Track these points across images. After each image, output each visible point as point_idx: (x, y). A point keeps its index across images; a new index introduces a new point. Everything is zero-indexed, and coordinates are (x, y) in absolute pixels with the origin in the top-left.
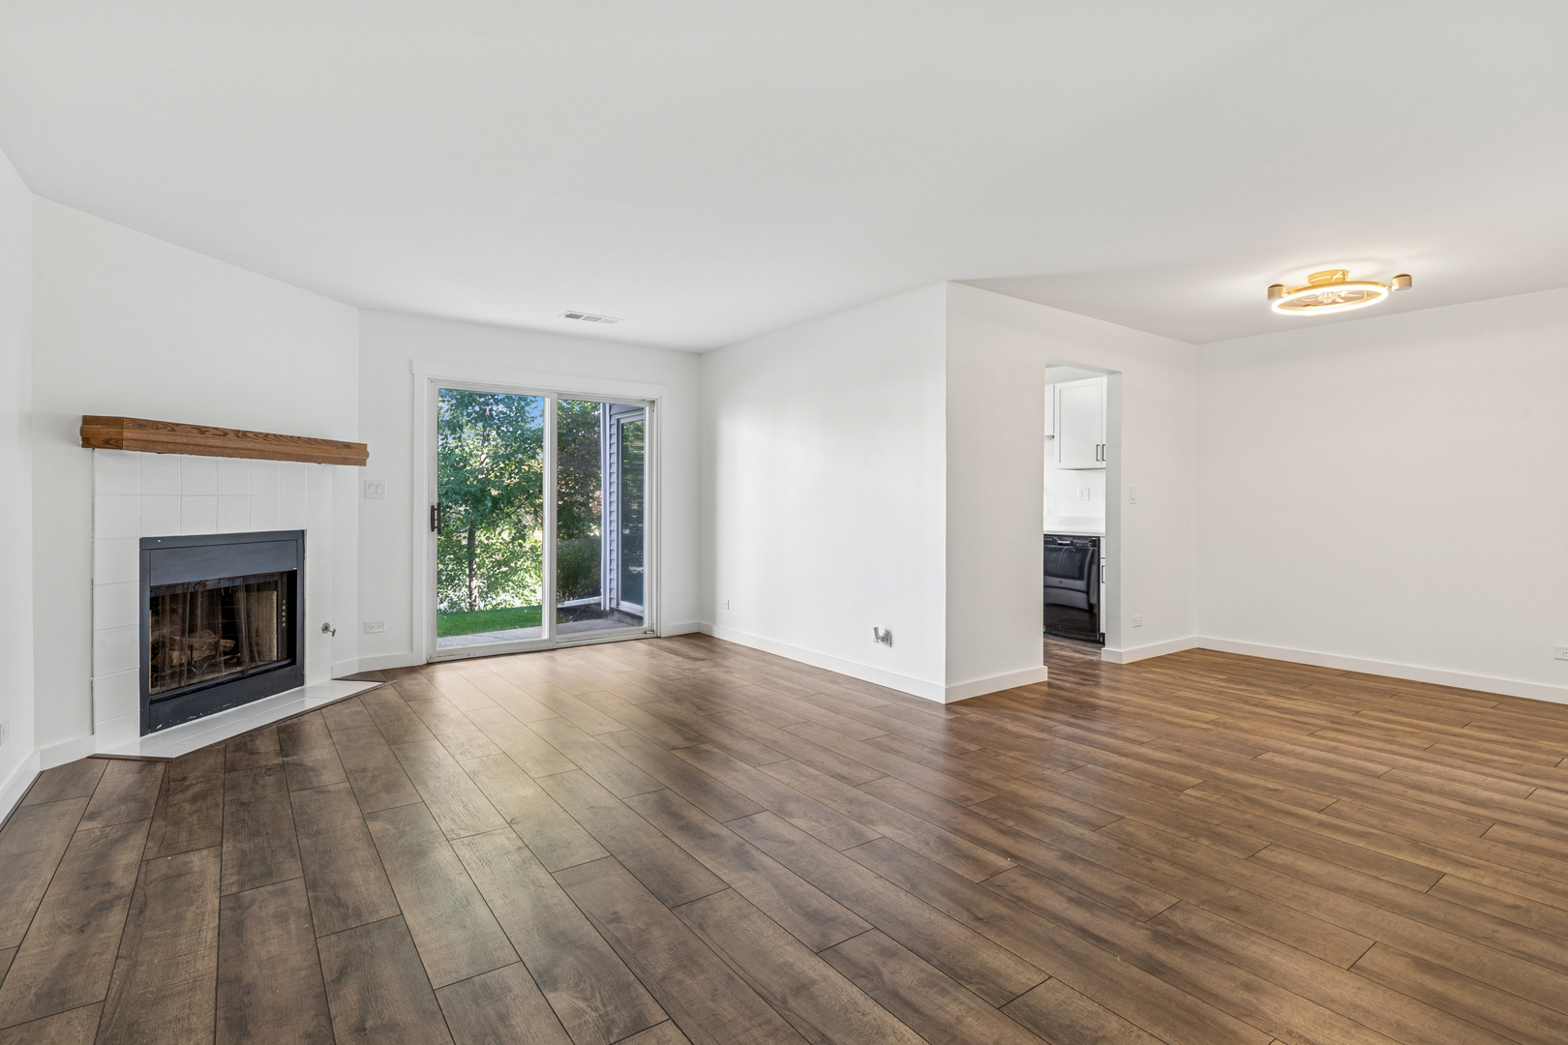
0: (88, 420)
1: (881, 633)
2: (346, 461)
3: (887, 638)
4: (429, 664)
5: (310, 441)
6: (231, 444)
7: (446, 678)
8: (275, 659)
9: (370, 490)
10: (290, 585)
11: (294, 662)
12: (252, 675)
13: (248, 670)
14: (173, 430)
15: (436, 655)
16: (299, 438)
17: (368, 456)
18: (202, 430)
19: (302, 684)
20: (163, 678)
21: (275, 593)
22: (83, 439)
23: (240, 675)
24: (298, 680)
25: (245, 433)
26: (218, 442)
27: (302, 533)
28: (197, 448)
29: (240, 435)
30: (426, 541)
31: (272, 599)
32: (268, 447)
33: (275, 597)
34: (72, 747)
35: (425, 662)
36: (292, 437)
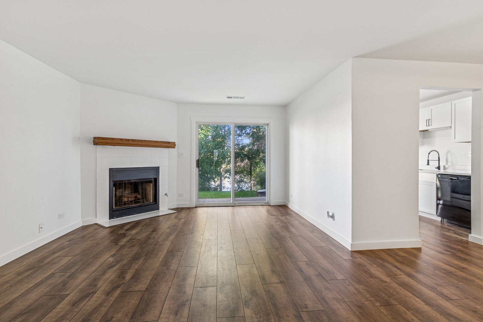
0: (95, 138)
1: (331, 214)
2: (168, 147)
3: (333, 217)
4: (196, 207)
5: (155, 142)
6: (130, 143)
7: (201, 211)
8: (152, 202)
9: (180, 155)
10: (156, 182)
11: (156, 203)
12: (143, 206)
13: (141, 205)
14: (113, 140)
15: (198, 205)
16: (152, 141)
17: (176, 146)
18: (121, 140)
19: (159, 209)
20: (122, 204)
21: (152, 184)
22: (94, 143)
23: (140, 206)
24: (158, 208)
25: (135, 140)
26: (127, 142)
27: (159, 167)
28: (120, 144)
29: (133, 140)
30: (195, 171)
31: (151, 185)
32: (142, 143)
33: (152, 185)
34: (91, 221)
35: (195, 206)
36: (150, 141)
